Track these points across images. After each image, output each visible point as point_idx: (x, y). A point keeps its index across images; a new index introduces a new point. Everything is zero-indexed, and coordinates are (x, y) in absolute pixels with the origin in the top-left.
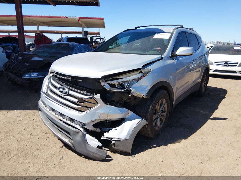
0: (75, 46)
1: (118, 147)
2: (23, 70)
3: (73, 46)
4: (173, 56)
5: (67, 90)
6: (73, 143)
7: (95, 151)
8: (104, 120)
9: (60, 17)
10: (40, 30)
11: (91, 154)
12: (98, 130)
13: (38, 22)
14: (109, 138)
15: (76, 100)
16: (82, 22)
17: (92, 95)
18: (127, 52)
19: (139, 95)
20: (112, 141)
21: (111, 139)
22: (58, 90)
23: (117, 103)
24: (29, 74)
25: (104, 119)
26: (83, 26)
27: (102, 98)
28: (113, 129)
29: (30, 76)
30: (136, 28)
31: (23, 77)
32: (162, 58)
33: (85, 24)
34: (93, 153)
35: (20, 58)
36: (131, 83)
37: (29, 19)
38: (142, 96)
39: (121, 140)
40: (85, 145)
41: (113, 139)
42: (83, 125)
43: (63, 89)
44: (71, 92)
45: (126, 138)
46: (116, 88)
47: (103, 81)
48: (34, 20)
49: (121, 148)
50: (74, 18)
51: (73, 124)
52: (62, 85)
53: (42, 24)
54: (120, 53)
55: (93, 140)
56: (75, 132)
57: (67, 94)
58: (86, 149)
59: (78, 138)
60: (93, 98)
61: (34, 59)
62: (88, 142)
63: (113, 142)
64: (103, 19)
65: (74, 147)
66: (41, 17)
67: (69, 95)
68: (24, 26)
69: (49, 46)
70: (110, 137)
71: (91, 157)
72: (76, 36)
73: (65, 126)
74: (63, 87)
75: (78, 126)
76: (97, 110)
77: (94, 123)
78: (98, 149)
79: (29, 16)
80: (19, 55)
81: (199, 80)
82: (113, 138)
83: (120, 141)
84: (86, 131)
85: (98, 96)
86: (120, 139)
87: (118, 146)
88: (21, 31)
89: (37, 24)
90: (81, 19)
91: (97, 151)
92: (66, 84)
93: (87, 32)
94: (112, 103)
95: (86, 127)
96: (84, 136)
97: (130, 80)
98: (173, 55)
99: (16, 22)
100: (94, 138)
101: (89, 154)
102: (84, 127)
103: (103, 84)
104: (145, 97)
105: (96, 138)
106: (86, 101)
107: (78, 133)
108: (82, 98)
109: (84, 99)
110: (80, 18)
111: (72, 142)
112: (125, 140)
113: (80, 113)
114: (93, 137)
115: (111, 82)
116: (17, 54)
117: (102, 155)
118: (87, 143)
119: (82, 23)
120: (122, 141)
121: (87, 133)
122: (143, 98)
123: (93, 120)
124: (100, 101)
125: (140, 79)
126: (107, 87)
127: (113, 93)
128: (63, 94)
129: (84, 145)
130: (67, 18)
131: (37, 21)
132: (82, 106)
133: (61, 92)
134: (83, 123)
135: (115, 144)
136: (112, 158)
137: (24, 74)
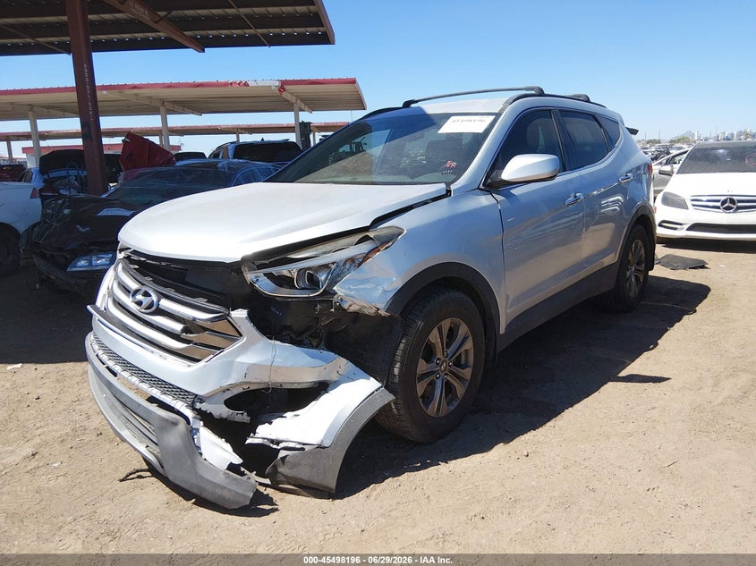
0: (236, 170)
1: (295, 470)
2: (69, 248)
3: (230, 168)
4: (492, 183)
5: (154, 298)
6: (159, 455)
7: (220, 479)
8: (261, 386)
9: (226, 85)
10: (169, 125)
11: (209, 488)
12: (242, 417)
13: (163, 102)
14: (272, 441)
15: (178, 327)
16: (292, 94)
17: (222, 309)
18: (360, 180)
19: (365, 307)
20: (279, 450)
21: (278, 443)
22: (131, 299)
23: (300, 334)
24: (88, 258)
25: (260, 384)
26: (296, 107)
27: (251, 317)
28: (289, 414)
29: (91, 264)
30: (407, 104)
31: (69, 269)
32: (448, 192)
33: (302, 100)
34: (215, 485)
35: (66, 211)
36: (337, 272)
37: (136, 95)
38: (373, 311)
39: (307, 448)
40: (193, 462)
41: (282, 445)
42: (194, 400)
43: (146, 294)
44: (166, 304)
45: (322, 441)
46: (294, 287)
47: (251, 269)
48: (150, 98)
49: (304, 474)
50: (268, 84)
51: (167, 399)
52: (143, 284)
53: (177, 108)
54: (335, 183)
55: (217, 445)
56: (166, 420)
57: (154, 308)
58: (196, 472)
59: (174, 438)
60: (225, 317)
61: (105, 212)
62: (203, 451)
63: (282, 454)
64: (353, 82)
65: (163, 467)
66: (170, 86)
67: (161, 312)
68: (101, 118)
69: (161, 172)
70: (273, 437)
71: (210, 498)
72: (263, 140)
73: (140, 405)
74: (144, 289)
75: (180, 405)
76: (238, 356)
77: (228, 395)
78: (231, 473)
79: (135, 87)
80: (64, 202)
81: (610, 259)
82: (282, 441)
83: (303, 449)
84: (201, 420)
85: (240, 314)
86: (304, 444)
87: (295, 465)
88: (91, 131)
89: (162, 109)
90: (287, 87)
91: (227, 480)
92: (155, 281)
93: (310, 123)
94: (284, 333)
95: (204, 407)
96: (193, 432)
97: (333, 263)
98: (489, 181)
99: (76, 104)
100: (222, 442)
101: (204, 488)
102: (198, 406)
103: (250, 276)
104: (383, 313)
105: (227, 441)
106: (205, 329)
107: (175, 424)
108: (194, 319)
109: (200, 323)
110: (284, 83)
111: (155, 452)
112: (320, 447)
113: (189, 366)
114: (221, 436)
115: (275, 270)
116: (60, 202)
117: (240, 491)
118: (201, 454)
119: (293, 99)
120: (310, 452)
121: (205, 426)
122: (377, 316)
123: (226, 383)
124: (248, 328)
125: (366, 257)
126: (265, 286)
127: (285, 304)
128: (143, 310)
129: (189, 462)
130: (246, 84)
131: (160, 99)
132: (196, 344)
133: (139, 303)
134: (194, 394)
135: (287, 459)
136: (276, 507)
137: (74, 259)
